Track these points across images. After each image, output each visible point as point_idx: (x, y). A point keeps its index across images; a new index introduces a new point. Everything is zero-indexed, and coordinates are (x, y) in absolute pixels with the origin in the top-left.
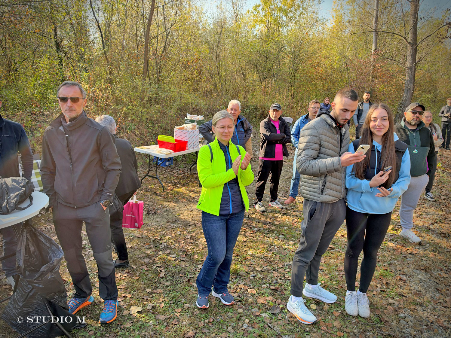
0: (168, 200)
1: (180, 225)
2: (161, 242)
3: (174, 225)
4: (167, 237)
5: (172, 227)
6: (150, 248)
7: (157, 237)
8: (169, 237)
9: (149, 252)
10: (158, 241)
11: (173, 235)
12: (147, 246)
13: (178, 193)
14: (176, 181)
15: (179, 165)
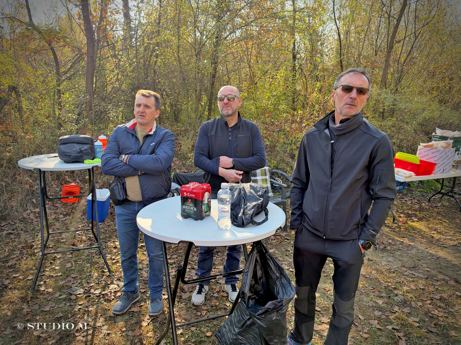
0: (401, 236)
1: (421, 275)
2: (396, 292)
3: (413, 272)
4: (405, 288)
5: (411, 276)
6: (382, 297)
7: (390, 284)
8: (408, 288)
9: (380, 302)
10: (391, 290)
11: (413, 287)
12: (377, 293)
13: (414, 229)
14: (410, 212)
15: (413, 192)
